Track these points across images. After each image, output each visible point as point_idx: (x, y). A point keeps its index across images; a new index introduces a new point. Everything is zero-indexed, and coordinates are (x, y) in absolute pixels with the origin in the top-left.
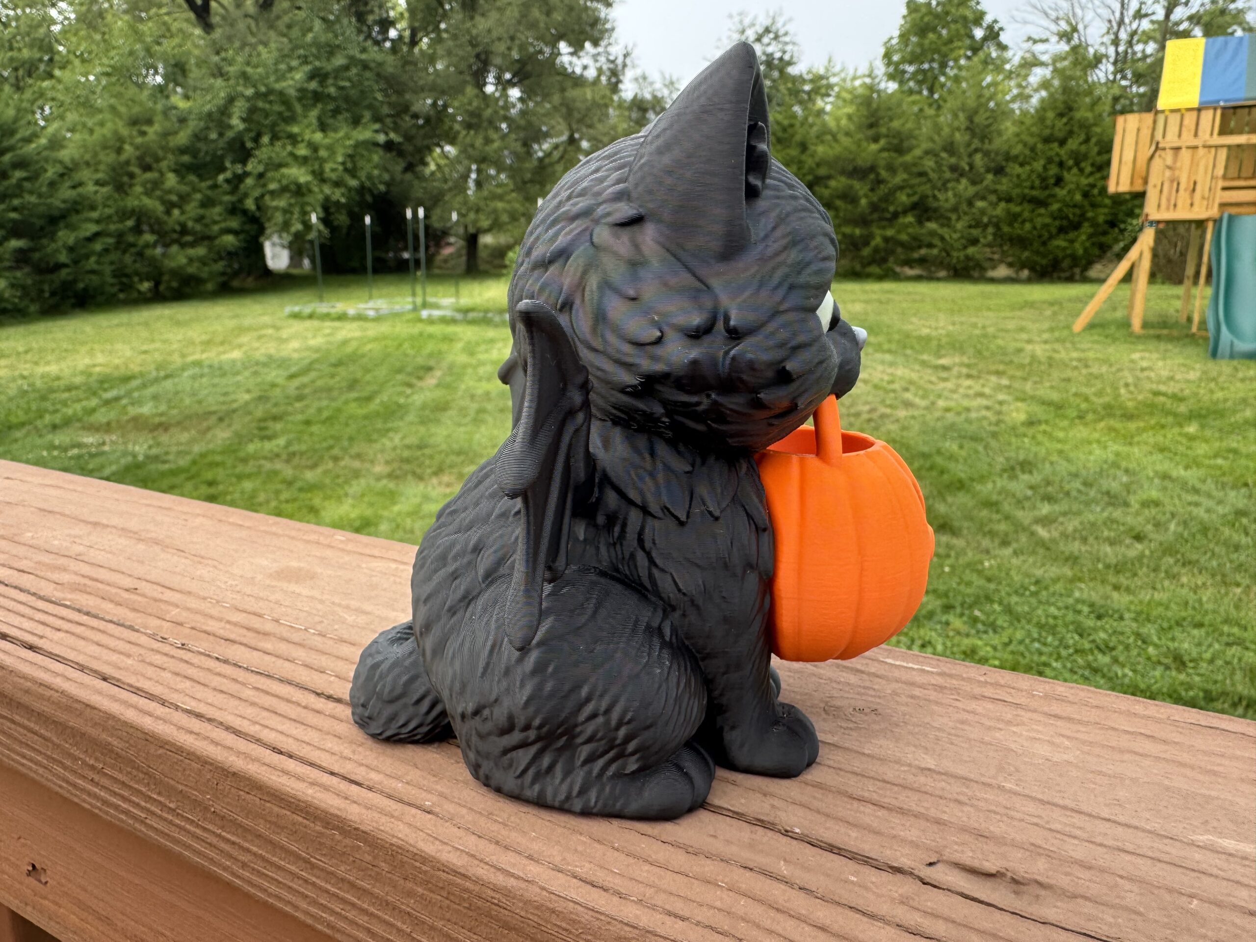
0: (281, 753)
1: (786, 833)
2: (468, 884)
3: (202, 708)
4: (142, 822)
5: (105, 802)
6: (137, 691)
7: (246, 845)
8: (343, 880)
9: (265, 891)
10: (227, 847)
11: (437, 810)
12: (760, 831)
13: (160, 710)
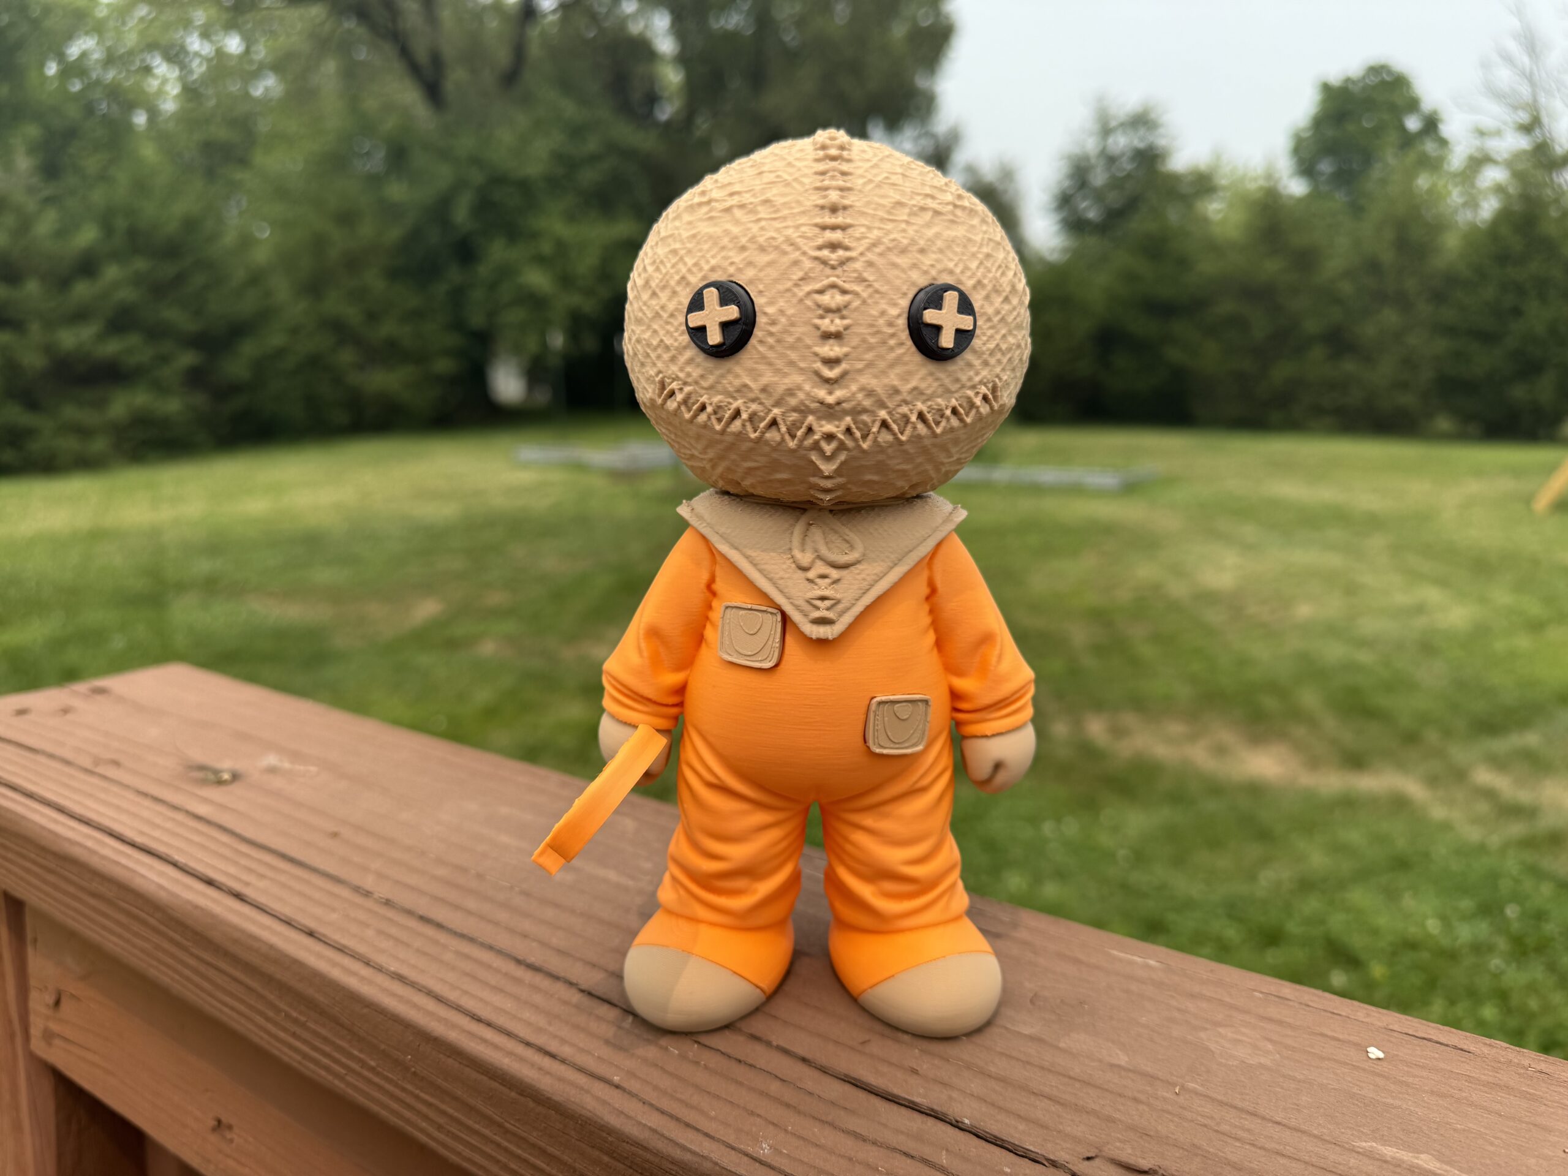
0: (479, 1020)
1: (957, 1125)
2: (648, 1156)
3: (405, 971)
4: (342, 1078)
5: (305, 1056)
6: (341, 949)
7: (443, 1107)
8: (534, 1146)
9: (459, 1154)
10: (424, 1109)
11: (625, 1085)
12: (931, 1121)
13: (365, 972)
